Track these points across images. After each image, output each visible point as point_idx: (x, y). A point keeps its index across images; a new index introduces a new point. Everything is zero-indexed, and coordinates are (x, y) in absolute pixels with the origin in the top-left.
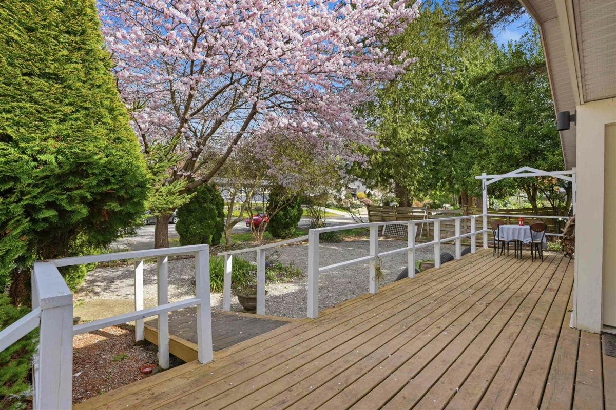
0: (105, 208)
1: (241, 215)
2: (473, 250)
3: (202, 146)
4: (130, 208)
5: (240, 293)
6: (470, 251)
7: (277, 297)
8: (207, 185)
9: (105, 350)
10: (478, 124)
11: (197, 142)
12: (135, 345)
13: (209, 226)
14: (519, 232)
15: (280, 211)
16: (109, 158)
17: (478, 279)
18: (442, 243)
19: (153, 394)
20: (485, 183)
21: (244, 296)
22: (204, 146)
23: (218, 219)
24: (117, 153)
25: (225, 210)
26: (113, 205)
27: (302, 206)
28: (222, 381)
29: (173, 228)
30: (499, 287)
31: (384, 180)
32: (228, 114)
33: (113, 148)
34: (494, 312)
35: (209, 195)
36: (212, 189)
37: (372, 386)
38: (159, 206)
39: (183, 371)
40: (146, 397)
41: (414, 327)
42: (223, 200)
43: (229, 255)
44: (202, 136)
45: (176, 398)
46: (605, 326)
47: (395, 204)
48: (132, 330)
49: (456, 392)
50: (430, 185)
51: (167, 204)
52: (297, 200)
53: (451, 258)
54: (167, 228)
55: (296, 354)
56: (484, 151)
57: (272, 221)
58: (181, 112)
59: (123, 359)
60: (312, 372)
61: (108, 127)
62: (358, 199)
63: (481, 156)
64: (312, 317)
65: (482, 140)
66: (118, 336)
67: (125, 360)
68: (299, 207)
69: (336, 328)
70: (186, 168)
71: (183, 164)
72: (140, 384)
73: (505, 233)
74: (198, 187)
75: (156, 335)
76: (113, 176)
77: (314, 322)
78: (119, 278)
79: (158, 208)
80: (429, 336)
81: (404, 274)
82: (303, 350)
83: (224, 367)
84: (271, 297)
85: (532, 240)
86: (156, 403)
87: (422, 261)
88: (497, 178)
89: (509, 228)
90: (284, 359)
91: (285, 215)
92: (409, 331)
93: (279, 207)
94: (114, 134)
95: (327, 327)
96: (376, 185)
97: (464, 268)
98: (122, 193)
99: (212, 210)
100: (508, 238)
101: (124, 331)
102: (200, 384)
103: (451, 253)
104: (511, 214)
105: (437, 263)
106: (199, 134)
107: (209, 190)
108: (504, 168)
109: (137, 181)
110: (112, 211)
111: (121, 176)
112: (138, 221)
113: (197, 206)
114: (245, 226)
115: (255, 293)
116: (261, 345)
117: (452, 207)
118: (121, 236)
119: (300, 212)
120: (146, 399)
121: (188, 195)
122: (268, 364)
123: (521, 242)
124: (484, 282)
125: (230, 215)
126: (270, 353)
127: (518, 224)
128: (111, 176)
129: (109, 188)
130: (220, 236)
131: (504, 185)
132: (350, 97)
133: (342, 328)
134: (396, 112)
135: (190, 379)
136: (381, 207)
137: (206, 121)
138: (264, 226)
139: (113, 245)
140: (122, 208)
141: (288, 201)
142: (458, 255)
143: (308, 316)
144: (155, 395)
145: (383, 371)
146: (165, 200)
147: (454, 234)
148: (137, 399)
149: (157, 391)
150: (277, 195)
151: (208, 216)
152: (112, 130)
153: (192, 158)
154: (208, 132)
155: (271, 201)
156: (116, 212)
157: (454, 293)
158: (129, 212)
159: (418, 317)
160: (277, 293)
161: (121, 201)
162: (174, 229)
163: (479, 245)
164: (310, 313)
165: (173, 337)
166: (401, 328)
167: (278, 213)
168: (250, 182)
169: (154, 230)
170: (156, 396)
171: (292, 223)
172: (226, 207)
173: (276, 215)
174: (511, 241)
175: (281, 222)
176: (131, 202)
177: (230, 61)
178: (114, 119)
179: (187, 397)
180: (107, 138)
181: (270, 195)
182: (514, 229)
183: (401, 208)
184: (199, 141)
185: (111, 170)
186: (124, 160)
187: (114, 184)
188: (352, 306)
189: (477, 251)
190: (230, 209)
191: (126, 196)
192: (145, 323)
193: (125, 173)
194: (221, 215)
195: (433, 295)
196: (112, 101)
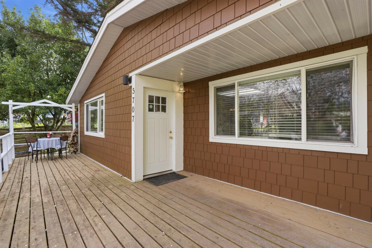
20: (12, 109)
46: (144, 176)
85: (61, 147)
88: (23, 105)
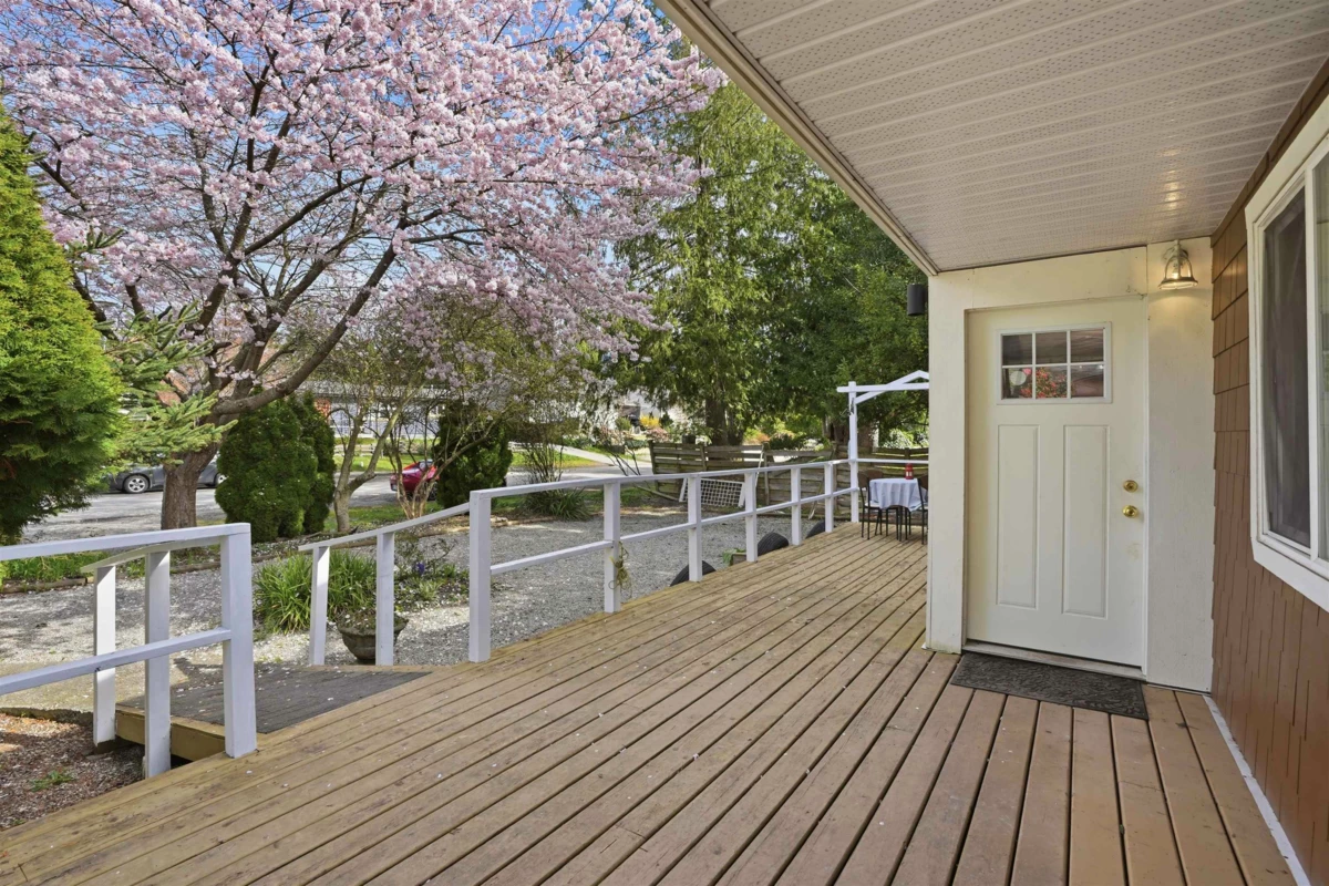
0: (8, 454)
1: (373, 464)
2: (829, 527)
3: (277, 316)
4: (66, 454)
5: (348, 626)
6: (824, 530)
7: (433, 633)
8: (292, 399)
9: (12, 771)
10: (850, 287)
11: (268, 307)
12: (92, 754)
13: (297, 491)
14: (902, 490)
15: (461, 456)
16: (17, 357)
17: (816, 578)
18: (759, 516)
19: (114, 820)
20: (854, 401)
21: (356, 632)
22: (282, 315)
23: (319, 476)
24: (37, 348)
25: (338, 457)
26: (26, 448)
27: (512, 445)
28: (269, 783)
29: (209, 497)
30: (843, 591)
31: (687, 392)
32: (341, 246)
33: (27, 338)
34: (814, 632)
35: (298, 422)
36: (306, 409)
37: (551, 765)
38: (146, 449)
39: (188, 775)
40: (97, 826)
41: (662, 667)
42: (332, 433)
43: (323, 549)
44: (279, 293)
45: (163, 821)
46: (969, 641)
47: (703, 439)
48: (86, 722)
49: (693, 760)
50: (775, 402)
51: (164, 445)
52: (497, 432)
53: (783, 543)
54: (193, 499)
55: (428, 725)
56: (860, 339)
57: (444, 476)
58: (228, 240)
59: (58, 783)
60: (450, 751)
61: (15, 296)
62: (643, 430)
63: (855, 347)
64: (476, 661)
65: (855, 319)
66: (47, 740)
67: (63, 786)
68: (504, 446)
69: (517, 677)
70: (240, 364)
71: (233, 353)
72: (84, 807)
73: (880, 493)
74: (272, 405)
75: (140, 722)
76: (27, 393)
77: (479, 669)
78: (59, 616)
79: (144, 453)
80: (684, 679)
81: (683, 577)
82: (443, 719)
83: (278, 759)
84: (422, 634)
86: (120, 834)
87: (735, 552)
88: (874, 390)
89: (885, 484)
90: (402, 736)
91: (473, 464)
92: (654, 672)
93: (460, 447)
94: (30, 310)
95: (501, 675)
96: (672, 401)
97: (800, 561)
98: (48, 425)
99: (302, 455)
100: (884, 504)
101: (66, 727)
102: (220, 792)
103: (782, 534)
104: (913, 458)
105: (751, 554)
106: (271, 290)
107: (299, 412)
108: (893, 371)
109: (84, 401)
110: (26, 460)
111: (45, 394)
112: (92, 481)
113: (269, 447)
114: (390, 491)
115: (374, 628)
116: (363, 715)
117: (821, 445)
118: (52, 511)
119: (506, 458)
120: (97, 830)
121: (217, 426)
122: (369, 745)
123: (907, 509)
124: (822, 583)
125: (348, 465)
126: (378, 727)
127: (904, 476)
128: (21, 394)
129: (16, 415)
130: (325, 512)
131: (893, 405)
132: (601, 227)
133: (529, 676)
134: (705, 255)
135: (201, 787)
136: (676, 446)
137: (289, 261)
138: (425, 488)
139: (29, 529)
140: (47, 454)
141: (478, 435)
142: (796, 537)
143: (471, 659)
144: (120, 820)
145: (578, 739)
146: (162, 437)
147: (787, 495)
148: (76, 833)
149: (121, 816)
150: (456, 423)
151: (294, 468)
152: (25, 302)
153: (255, 341)
154: (295, 285)
155: (441, 434)
156: (35, 462)
157: (759, 605)
158: (66, 462)
159: (678, 649)
160: (435, 626)
161: (47, 440)
162: (213, 500)
163: (841, 519)
164: (475, 655)
165: (179, 721)
166: (641, 668)
167: (456, 459)
168: (397, 392)
169: (160, 504)
170: (119, 823)
171: (487, 480)
172: (339, 448)
173: (452, 465)
174: (890, 508)
175: (464, 479)
176: (71, 442)
177: (331, 149)
178: (31, 279)
179: (188, 817)
180: (12, 317)
181: (442, 422)
182: (894, 486)
183: (716, 448)
184: (273, 303)
185: (22, 381)
186: (52, 361)
187: (27, 407)
188: (563, 637)
189: (836, 529)
190: (349, 452)
191: (58, 431)
192: (117, 704)
193: (55, 386)
194: (327, 466)
195: (722, 610)
196: (26, 241)
